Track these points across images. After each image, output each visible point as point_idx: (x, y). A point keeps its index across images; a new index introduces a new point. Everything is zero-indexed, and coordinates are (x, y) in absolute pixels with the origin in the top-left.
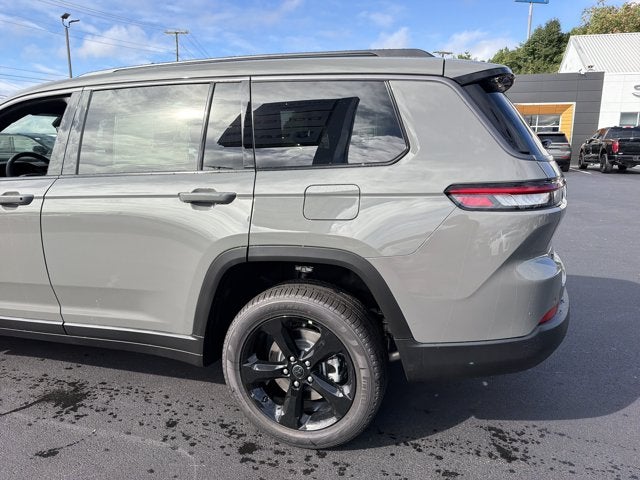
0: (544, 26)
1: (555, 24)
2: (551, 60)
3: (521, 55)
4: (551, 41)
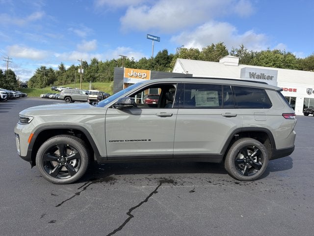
0: (162, 51)
1: (165, 52)
2: (165, 66)
3: (154, 62)
4: (165, 58)
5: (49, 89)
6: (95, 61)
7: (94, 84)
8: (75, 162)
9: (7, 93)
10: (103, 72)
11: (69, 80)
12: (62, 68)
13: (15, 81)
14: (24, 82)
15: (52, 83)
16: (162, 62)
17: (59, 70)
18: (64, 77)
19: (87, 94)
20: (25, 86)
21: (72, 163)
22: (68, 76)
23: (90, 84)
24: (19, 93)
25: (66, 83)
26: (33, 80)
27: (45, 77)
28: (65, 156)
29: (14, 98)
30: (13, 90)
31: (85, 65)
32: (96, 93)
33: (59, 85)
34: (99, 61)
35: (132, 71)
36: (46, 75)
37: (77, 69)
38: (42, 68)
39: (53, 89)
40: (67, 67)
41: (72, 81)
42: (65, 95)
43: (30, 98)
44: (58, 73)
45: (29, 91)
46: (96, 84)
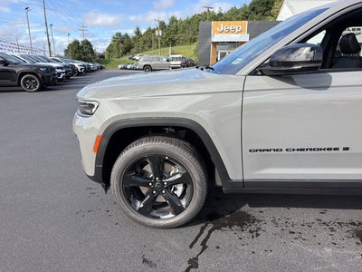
5: (126, 58)
6: (173, 20)
7: (174, 48)
8: (180, 188)
9: (83, 65)
10: (183, 32)
11: (146, 46)
12: (138, 32)
13: (92, 52)
14: (102, 52)
15: (129, 51)
16: (260, 9)
17: (135, 35)
18: (141, 42)
19: (168, 61)
20: (102, 57)
21: (175, 189)
22: (144, 41)
23: (170, 49)
24: (98, 65)
25: (143, 50)
26: (110, 50)
27: (121, 45)
28: (162, 177)
29: (93, 71)
30: (92, 62)
31: (162, 25)
32: (177, 59)
33: (136, 53)
34: (178, 19)
35: (222, 25)
36: (122, 42)
37: (154, 31)
38: (117, 34)
39: (130, 59)
40: (143, 31)
41: (150, 47)
42: (144, 63)
43: (108, 70)
44: (134, 38)
45: (107, 62)
46: (176, 48)
